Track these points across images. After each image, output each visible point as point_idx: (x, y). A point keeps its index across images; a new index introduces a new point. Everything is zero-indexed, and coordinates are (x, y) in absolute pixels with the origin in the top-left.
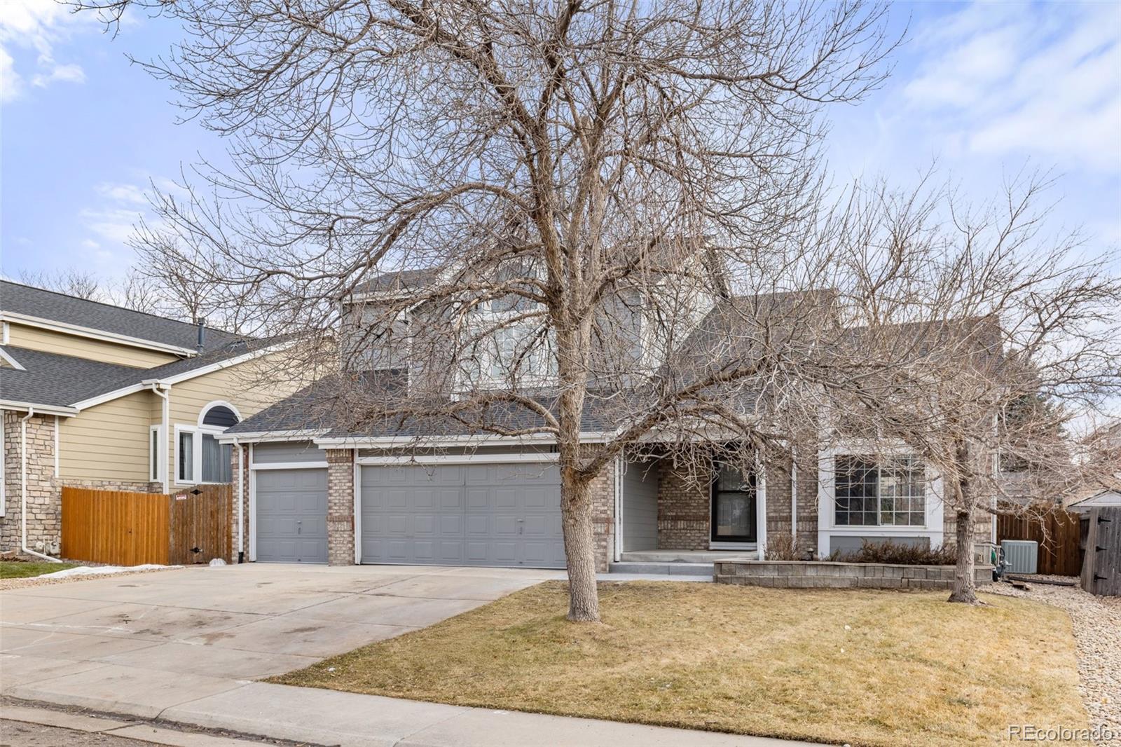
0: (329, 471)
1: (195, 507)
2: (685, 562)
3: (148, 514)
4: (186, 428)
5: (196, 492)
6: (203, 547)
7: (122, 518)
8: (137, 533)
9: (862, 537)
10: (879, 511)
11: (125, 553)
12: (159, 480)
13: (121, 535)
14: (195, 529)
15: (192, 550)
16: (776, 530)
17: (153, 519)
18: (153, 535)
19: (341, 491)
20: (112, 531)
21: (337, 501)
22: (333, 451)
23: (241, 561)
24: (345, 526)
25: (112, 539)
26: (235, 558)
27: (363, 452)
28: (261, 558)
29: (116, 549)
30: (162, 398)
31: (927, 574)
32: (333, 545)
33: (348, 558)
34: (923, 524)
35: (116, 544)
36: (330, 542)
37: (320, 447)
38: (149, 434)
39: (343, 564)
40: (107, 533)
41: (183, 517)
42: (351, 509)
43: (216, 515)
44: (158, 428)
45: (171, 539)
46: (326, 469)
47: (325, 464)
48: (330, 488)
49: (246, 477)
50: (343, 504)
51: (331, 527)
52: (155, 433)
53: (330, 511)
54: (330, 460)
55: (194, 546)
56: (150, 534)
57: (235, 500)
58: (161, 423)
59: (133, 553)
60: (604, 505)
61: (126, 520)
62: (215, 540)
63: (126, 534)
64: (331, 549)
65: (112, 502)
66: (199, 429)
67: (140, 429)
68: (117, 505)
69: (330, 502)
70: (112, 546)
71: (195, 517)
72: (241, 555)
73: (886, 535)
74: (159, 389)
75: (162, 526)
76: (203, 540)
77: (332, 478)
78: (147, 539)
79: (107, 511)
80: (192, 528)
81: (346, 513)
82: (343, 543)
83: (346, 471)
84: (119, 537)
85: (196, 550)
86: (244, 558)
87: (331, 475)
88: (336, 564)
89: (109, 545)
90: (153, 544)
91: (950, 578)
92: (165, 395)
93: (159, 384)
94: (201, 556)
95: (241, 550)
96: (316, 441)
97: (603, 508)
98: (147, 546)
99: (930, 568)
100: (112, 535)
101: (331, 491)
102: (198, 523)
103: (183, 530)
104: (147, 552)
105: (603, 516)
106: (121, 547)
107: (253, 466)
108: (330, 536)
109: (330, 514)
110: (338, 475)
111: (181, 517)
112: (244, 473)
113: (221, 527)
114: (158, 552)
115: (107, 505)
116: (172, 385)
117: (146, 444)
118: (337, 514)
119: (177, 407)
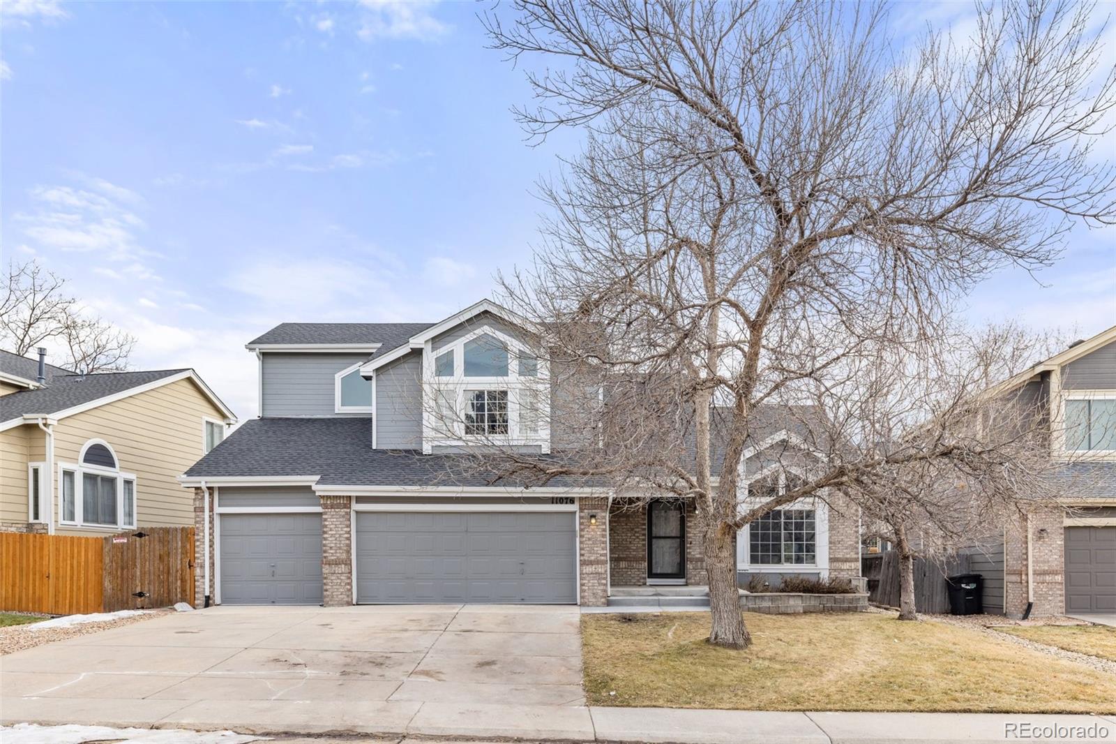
0: (324, 517)
1: (138, 550)
2: (662, 595)
3: (72, 557)
4: (69, 466)
5: (140, 535)
6: (149, 591)
7: (35, 561)
8: (57, 578)
9: (780, 574)
10: (783, 553)
11: (40, 599)
12: (42, 519)
13: (34, 580)
14: (138, 573)
15: (135, 595)
16: (702, 569)
17: (79, 563)
18: (79, 579)
19: (337, 536)
20: (21, 576)
21: (333, 545)
22: (328, 497)
23: (207, 605)
24: (343, 568)
25: (21, 585)
26: (200, 600)
27: (360, 499)
28: (227, 600)
29: (27, 595)
30: (45, 433)
31: (835, 601)
32: (328, 587)
33: (346, 599)
34: (814, 563)
35: (27, 589)
36: (325, 584)
37: (317, 494)
38: (27, 472)
39: (341, 604)
40: (14, 578)
41: (122, 561)
42: (349, 552)
43: (166, 558)
44: (41, 466)
45: (107, 584)
46: (321, 514)
47: (319, 509)
48: (325, 533)
49: (211, 522)
50: (340, 548)
51: (326, 570)
52: (36, 471)
53: (325, 555)
54: (325, 506)
55: (138, 590)
56: (75, 578)
57: (198, 543)
58: (44, 460)
59: (51, 600)
60: (603, 549)
61: (41, 565)
62: (166, 584)
63: (41, 578)
64: (326, 590)
65: (21, 544)
66: (81, 468)
67: (18, 466)
68: (28, 548)
69: (325, 545)
70: (21, 592)
71: (138, 561)
72: (208, 598)
73: (796, 571)
74: (45, 425)
75: (91, 571)
76: (149, 584)
77: (327, 523)
78: (72, 584)
79: (14, 555)
80: (135, 572)
81: (344, 556)
82: (340, 585)
83: (343, 517)
84: (31, 582)
85: (141, 595)
86: (211, 602)
87: (326, 520)
88: (333, 605)
89: (17, 590)
90: (79, 588)
91: (850, 603)
92: (49, 430)
93: (46, 419)
94: (147, 599)
95: (207, 593)
96: (314, 487)
97: (602, 552)
98: (71, 590)
99: (837, 596)
100: (21, 580)
101: (325, 536)
102: (143, 566)
103: (122, 574)
104: (71, 597)
105: (602, 558)
106: (34, 593)
107: (218, 510)
108: (326, 578)
109: (325, 557)
110: (333, 520)
111: (119, 561)
112: (210, 516)
113: (173, 571)
114: (86, 598)
115: (14, 549)
116: (59, 420)
117: (25, 482)
118: (332, 558)
119: (62, 445)
